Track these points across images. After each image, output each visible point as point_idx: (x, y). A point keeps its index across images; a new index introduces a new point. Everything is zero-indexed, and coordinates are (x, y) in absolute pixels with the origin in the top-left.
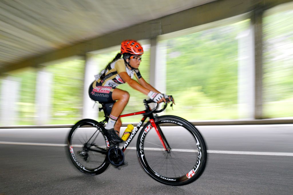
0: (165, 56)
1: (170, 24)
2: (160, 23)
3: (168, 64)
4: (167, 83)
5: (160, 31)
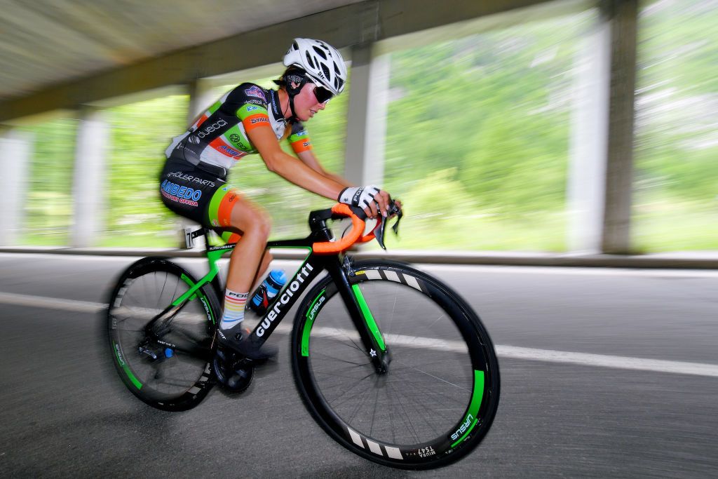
1: (401, 13)
2: (377, 9)
5: (377, 28)
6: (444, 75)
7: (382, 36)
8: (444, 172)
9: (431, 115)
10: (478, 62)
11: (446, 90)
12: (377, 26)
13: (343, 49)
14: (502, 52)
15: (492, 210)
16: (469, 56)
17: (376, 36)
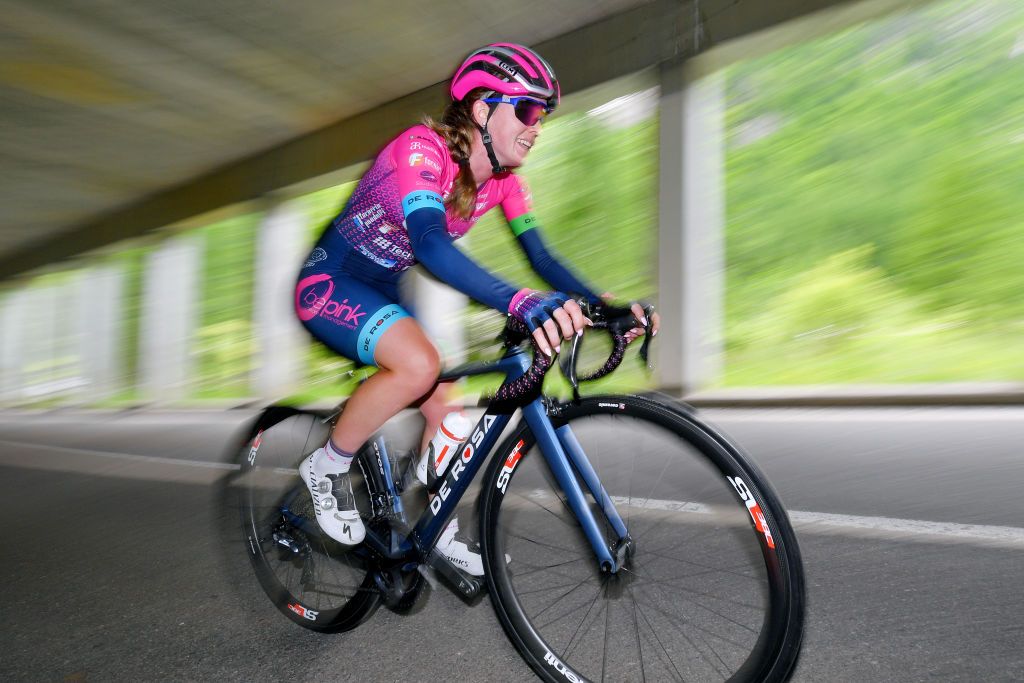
0: (717, 139)
2: (697, 2)
3: (728, 169)
4: (729, 242)
5: (698, 31)
6: (851, 85)
7: (708, 43)
8: (852, 254)
9: (832, 155)
10: (916, 55)
11: (857, 110)
12: (697, 27)
13: (636, 74)
14: (955, 36)
15: (955, 316)
16: (898, 46)
17: (697, 46)
